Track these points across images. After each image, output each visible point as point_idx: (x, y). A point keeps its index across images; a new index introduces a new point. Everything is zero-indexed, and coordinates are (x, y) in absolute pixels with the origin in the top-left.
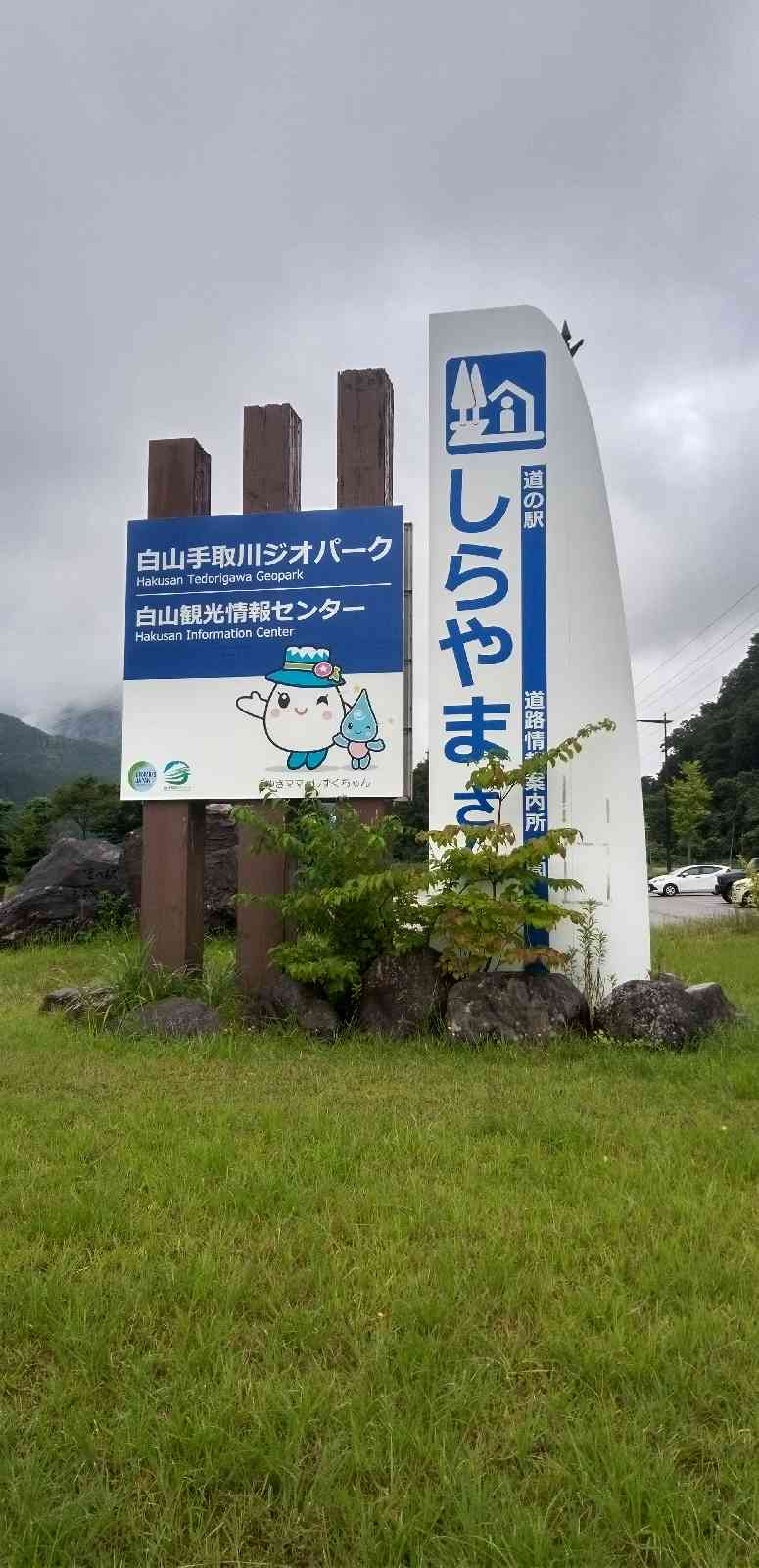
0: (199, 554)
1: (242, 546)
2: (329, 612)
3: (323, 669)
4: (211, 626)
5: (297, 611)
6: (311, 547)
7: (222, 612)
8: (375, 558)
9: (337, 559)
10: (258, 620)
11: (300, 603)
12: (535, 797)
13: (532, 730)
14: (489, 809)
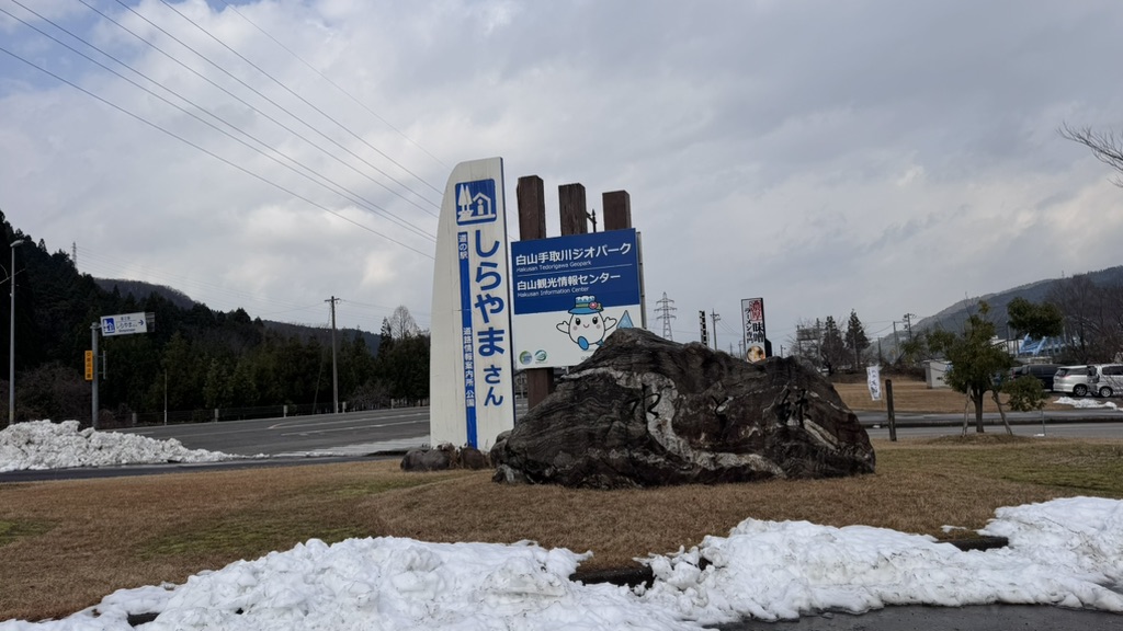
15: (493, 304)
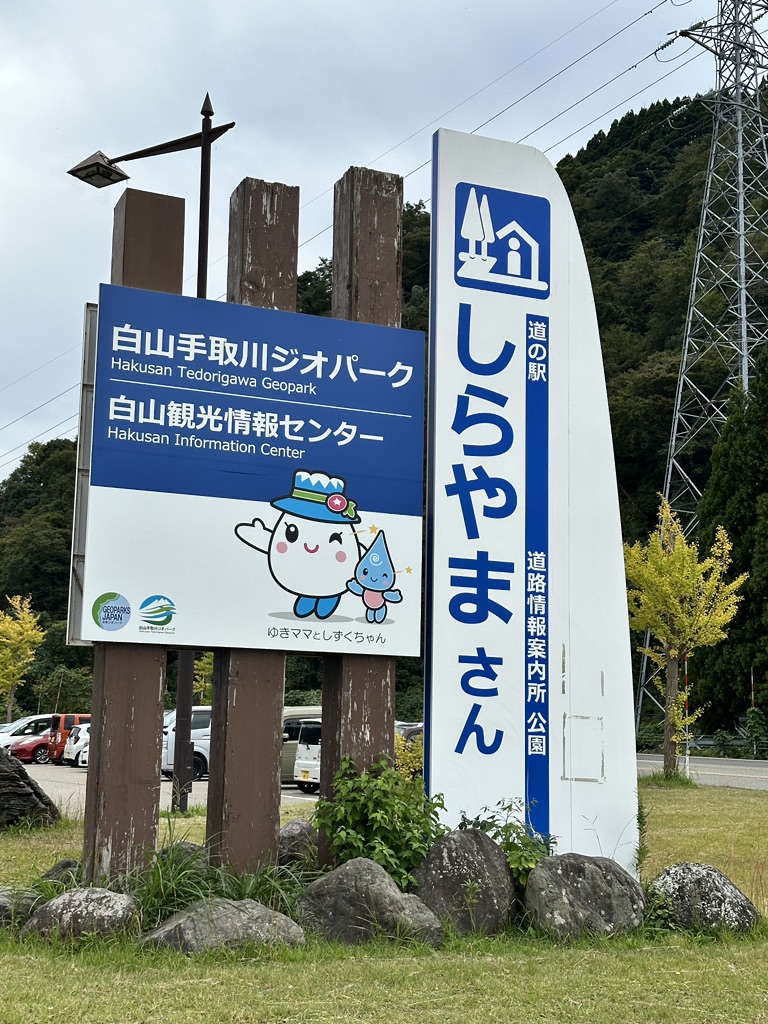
0: (193, 343)
1: (246, 344)
2: (345, 438)
3: (337, 502)
4: (206, 433)
5: (308, 431)
6: (326, 360)
7: (220, 418)
8: (395, 385)
9: (355, 379)
10: (263, 434)
11: (312, 422)
12: (537, 665)
13: (535, 593)
14: (493, 676)
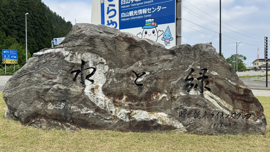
15: (113, 25)
